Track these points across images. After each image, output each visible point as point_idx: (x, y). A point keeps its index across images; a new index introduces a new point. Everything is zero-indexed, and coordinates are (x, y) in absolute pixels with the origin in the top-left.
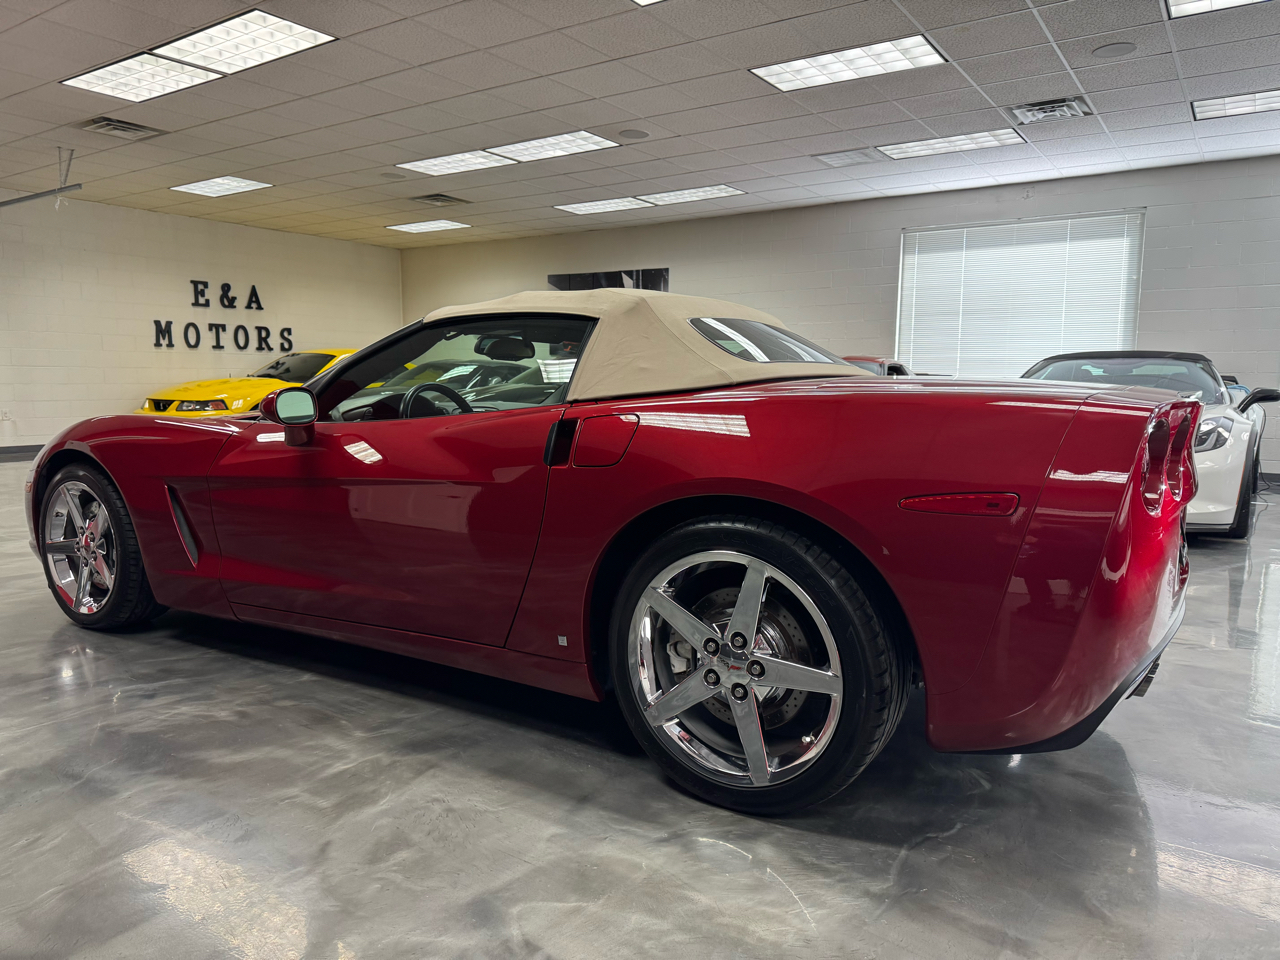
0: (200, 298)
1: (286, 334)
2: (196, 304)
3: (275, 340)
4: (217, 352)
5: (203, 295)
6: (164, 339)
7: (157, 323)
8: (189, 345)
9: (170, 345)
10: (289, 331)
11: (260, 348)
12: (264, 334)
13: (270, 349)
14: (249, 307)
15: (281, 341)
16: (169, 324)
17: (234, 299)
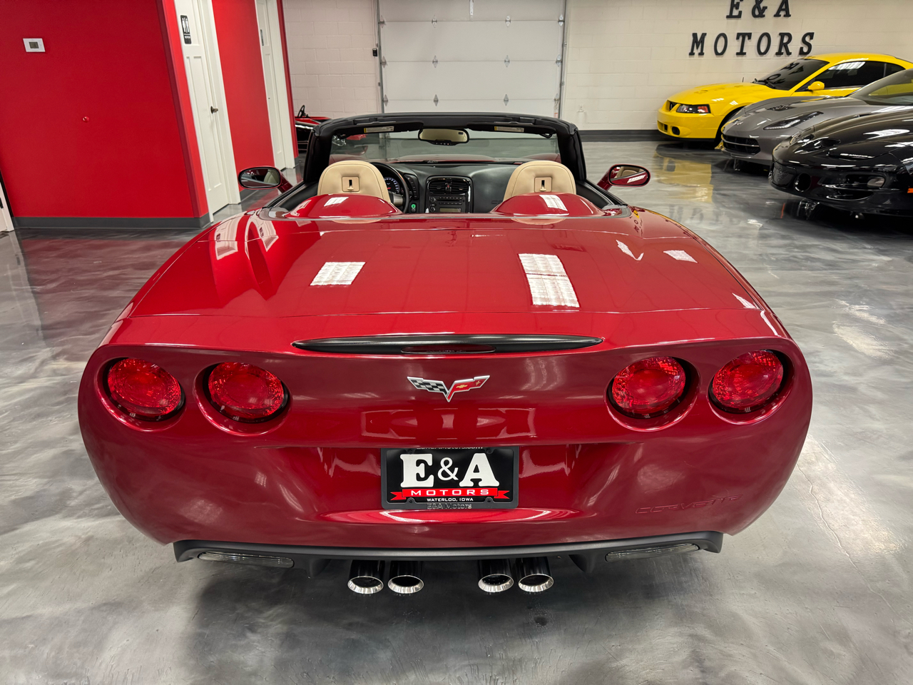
0: (734, 9)
1: (807, 39)
2: (730, 16)
3: (795, 46)
4: (740, 58)
5: (737, 8)
6: (697, 48)
7: (695, 35)
8: (717, 53)
9: (701, 54)
10: (811, 35)
11: (779, 53)
12: (786, 40)
13: (789, 53)
14: (777, 15)
15: (800, 45)
16: (704, 35)
17: (765, 8)
